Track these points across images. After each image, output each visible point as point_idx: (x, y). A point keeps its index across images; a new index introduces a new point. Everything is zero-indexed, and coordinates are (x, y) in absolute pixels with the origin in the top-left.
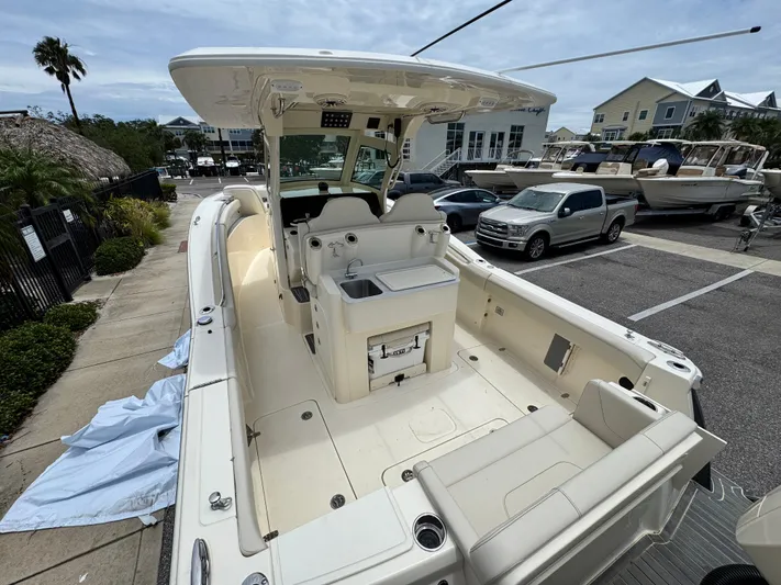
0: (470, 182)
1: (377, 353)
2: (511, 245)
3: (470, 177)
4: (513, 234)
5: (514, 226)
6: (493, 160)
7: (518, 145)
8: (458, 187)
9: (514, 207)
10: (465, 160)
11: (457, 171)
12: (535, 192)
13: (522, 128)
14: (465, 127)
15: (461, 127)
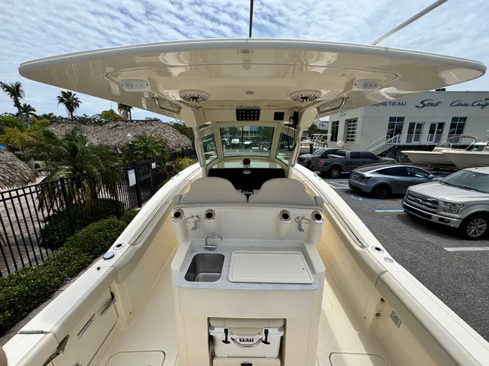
0: (406, 159)
1: (219, 334)
2: (441, 219)
3: (406, 156)
4: (445, 210)
5: (446, 203)
6: (432, 143)
7: (460, 132)
8: (393, 163)
9: (449, 185)
10: (403, 142)
11: (395, 152)
12: (475, 173)
13: (464, 119)
14: (405, 120)
15: (401, 119)
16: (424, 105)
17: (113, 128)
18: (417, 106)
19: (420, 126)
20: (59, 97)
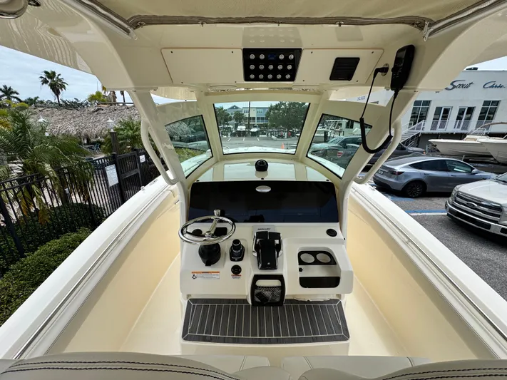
3: (434, 145)
7: (491, 118)
10: (427, 129)
11: (419, 140)
13: (497, 103)
14: (432, 104)
15: (427, 103)
16: (454, 87)
17: (94, 112)
18: (446, 89)
19: (447, 111)
20: (42, 77)
